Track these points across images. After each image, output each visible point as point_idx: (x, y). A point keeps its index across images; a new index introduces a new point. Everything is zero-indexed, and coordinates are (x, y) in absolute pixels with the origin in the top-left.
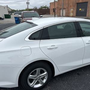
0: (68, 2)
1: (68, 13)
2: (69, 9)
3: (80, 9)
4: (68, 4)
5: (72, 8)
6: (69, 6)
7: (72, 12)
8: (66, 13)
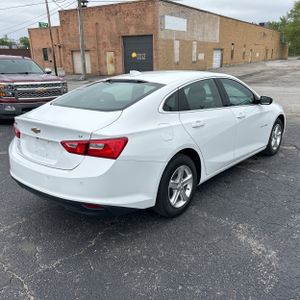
0: (97, 32)
1: (100, 65)
2: (102, 52)
3: (134, 55)
4: (98, 37)
5: (110, 48)
6: (98, 44)
7: (112, 62)
8: (93, 64)
